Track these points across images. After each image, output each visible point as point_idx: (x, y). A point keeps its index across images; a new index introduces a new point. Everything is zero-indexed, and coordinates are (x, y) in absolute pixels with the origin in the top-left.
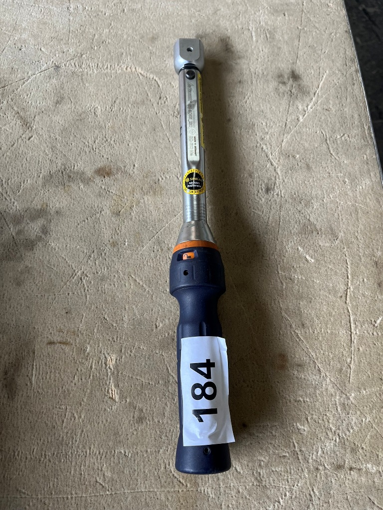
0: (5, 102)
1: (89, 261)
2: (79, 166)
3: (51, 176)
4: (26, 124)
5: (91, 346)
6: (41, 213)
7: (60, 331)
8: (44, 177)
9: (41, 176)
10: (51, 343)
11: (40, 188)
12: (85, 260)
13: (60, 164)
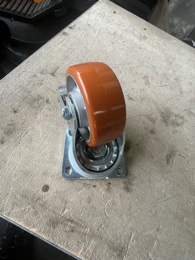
0: (177, 84)
1: (193, 139)
2: (193, 111)
3: (186, 110)
4: (181, 93)
5: (191, 163)
6: (182, 118)
7: (183, 153)
8: (184, 109)
9: (183, 108)
10: (180, 155)
11: (183, 111)
12: (192, 137)
13: (188, 108)
